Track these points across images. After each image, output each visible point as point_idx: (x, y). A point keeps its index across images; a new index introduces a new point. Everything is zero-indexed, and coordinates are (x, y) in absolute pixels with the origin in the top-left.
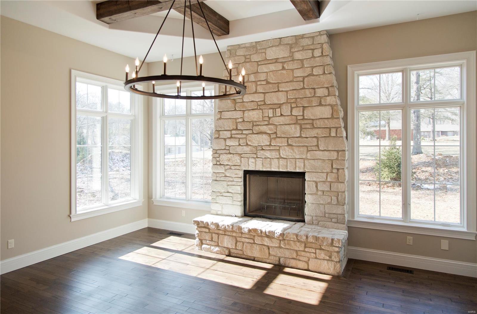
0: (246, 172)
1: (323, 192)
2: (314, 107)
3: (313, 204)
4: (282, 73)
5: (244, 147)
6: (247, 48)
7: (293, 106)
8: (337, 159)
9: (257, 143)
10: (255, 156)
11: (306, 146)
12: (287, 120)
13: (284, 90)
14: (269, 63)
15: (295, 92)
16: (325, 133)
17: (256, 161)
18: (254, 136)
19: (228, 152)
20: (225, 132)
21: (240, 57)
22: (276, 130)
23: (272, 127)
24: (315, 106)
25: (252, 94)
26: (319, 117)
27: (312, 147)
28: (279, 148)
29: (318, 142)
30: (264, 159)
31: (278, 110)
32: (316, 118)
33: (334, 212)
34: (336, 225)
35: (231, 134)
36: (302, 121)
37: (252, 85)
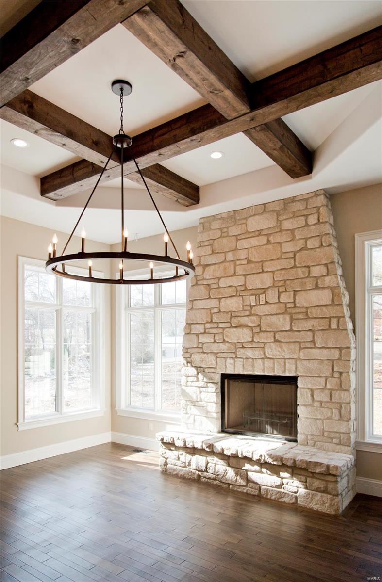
0: (224, 377)
1: (321, 403)
2: (309, 292)
3: (307, 418)
4: (267, 248)
5: (221, 344)
6: (223, 220)
7: (280, 291)
8: (339, 359)
9: (236, 339)
10: (234, 357)
11: (299, 342)
12: (272, 309)
13: (269, 270)
14: (250, 236)
15: (283, 272)
16: (323, 324)
17: (235, 363)
18: (232, 330)
19: (201, 350)
20: (198, 326)
21: (215, 231)
22: (260, 322)
23: (254, 318)
24: (309, 290)
25: (229, 276)
26: (314, 304)
27: (307, 344)
28: (264, 345)
29: (313, 337)
30: (245, 359)
31: (262, 297)
32: (311, 305)
33: (335, 431)
34: (338, 447)
35: (205, 329)
36: (292, 309)
37: (230, 266)
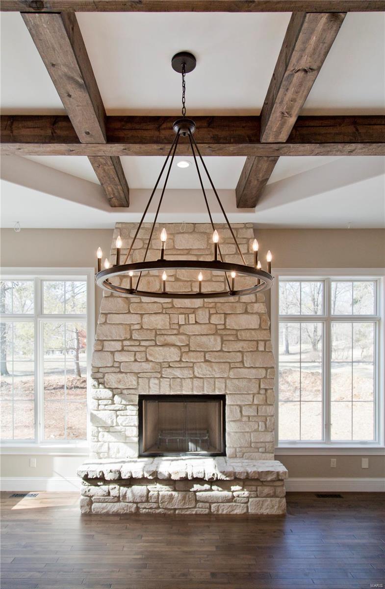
0: (142, 398)
1: (248, 417)
2: (238, 315)
3: (236, 432)
6: (145, 230)
7: (211, 312)
8: (265, 378)
9: (162, 358)
10: (159, 376)
11: (228, 362)
12: (203, 329)
14: (178, 253)
16: (251, 346)
17: (160, 383)
18: (157, 349)
19: (118, 370)
20: (113, 343)
22: (189, 342)
23: (183, 337)
24: (239, 314)
26: (244, 328)
27: (236, 364)
28: (193, 364)
29: (243, 357)
30: (172, 379)
31: (192, 317)
32: (241, 328)
33: (261, 441)
34: (264, 455)
35: (123, 346)
36: (223, 331)
